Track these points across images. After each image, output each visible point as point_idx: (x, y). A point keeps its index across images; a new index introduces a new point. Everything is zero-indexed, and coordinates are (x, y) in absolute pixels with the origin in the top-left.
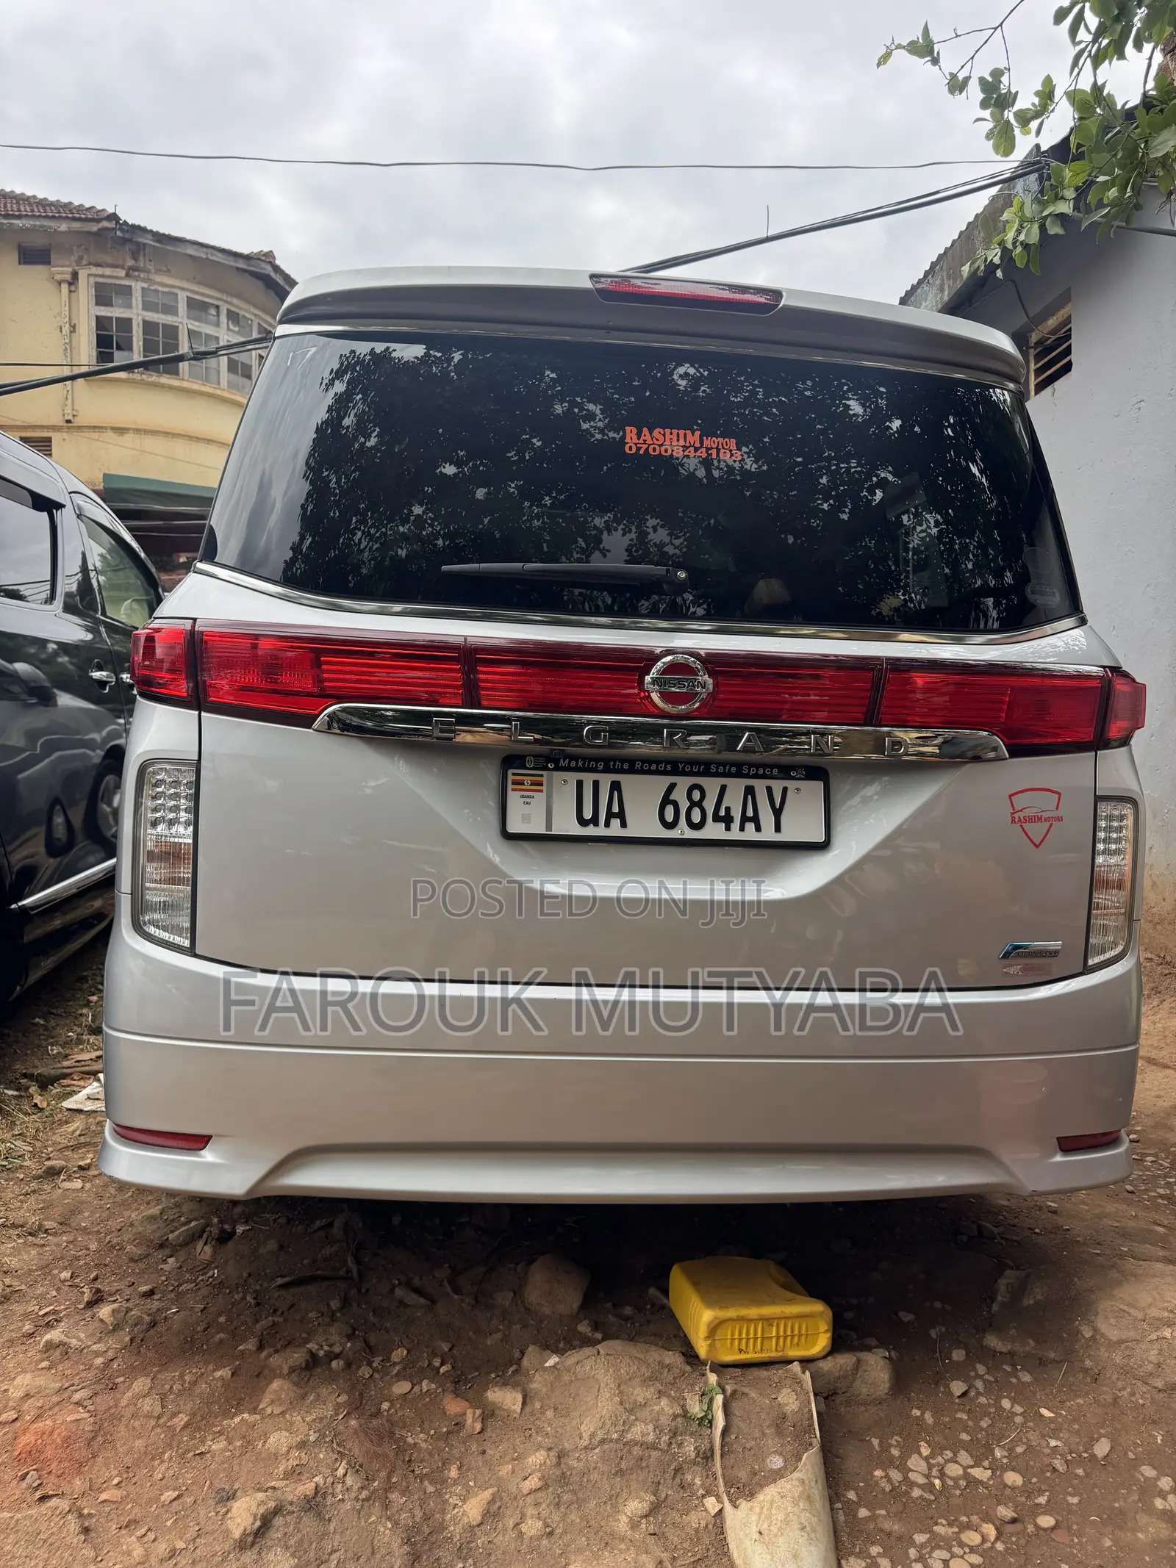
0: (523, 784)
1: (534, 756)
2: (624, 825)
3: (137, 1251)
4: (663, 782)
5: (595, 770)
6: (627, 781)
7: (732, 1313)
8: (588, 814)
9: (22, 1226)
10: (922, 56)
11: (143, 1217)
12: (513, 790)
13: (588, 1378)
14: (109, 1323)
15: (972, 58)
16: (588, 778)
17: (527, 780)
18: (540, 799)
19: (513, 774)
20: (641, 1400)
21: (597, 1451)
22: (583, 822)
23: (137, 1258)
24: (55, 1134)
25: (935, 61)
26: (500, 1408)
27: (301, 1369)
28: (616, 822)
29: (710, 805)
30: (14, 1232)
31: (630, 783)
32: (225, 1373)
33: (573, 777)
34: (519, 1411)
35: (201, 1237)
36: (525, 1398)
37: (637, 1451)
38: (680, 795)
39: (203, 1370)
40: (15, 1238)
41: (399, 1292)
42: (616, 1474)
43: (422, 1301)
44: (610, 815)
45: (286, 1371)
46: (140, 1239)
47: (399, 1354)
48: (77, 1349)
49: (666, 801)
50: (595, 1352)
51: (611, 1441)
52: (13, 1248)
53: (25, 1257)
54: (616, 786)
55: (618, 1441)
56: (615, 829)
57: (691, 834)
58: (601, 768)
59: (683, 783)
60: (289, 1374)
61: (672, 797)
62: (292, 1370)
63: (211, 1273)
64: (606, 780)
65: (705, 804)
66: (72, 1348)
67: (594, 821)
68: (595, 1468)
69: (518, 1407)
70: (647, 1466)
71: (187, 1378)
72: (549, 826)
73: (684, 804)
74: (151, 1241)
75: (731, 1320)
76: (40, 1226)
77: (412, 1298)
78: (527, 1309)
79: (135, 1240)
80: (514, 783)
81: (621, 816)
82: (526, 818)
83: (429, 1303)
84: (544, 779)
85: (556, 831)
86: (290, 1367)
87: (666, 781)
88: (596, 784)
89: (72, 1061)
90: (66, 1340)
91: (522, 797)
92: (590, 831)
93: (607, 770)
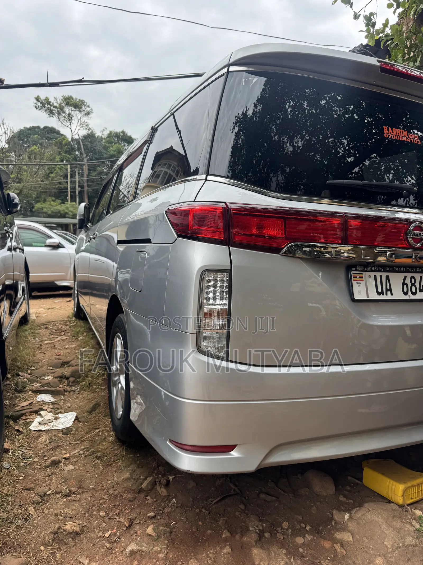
0: (357, 278)
1: (360, 265)
2: (392, 294)
3: (130, 496)
4: (402, 275)
5: (380, 271)
6: (391, 275)
7: (409, 484)
8: (380, 290)
9: (61, 492)
10: (346, 4)
11: (123, 479)
12: (354, 280)
13: (371, 521)
14: (155, 536)
15: (365, 7)
16: (378, 275)
17: (358, 276)
18: (363, 283)
19: (353, 273)
20: (399, 527)
21: (396, 552)
22: (379, 294)
23: (132, 500)
24: (37, 443)
25: (351, 6)
26: (344, 541)
27: (258, 541)
28: (389, 293)
29: (417, 284)
30: (59, 496)
31: (392, 276)
32: (227, 550)
33: (373, 274)
34: (352, 540)
35: (156, 484)
36: (352, 534)
37: (411, 548)
38: (407, 281)
39: (215, 551)
40: (60, 498)
41: (262, 496)
42: (408, 561)
43: (274, 498)
44: (387, 290)
45: (254, 544)
46: (129, 490)
47: (285, 525)
48: (147, 552)
49: (404, 284)
50: (367, 510)
51: (400, 547)
52: (63, 504)
53: (74, 508)
54: (387, 278)
55: (403, 546)
56: (389, 297)
57: (413, 297)
58: (382, 270)
59: (409, 275)
60: (256, 544)
61: (405, 282)
62: (256, 542)
63: (172, 502)
64: (384, 275)
65: (416, 284)
66: (144, 552)
67: (382, 293)
68: (399, 559)
69: (351, 539)
70: (416, 554)
71: (210, 555)
72: (368, 296)
73: (410, 285)
74: (134, 490)
75: (409, 487)
76: (70, 491)
77: (269, 498)
78: (316, 494)
79: (125, 491)
80: (354, 277)
81: (390, 290)
82: (360, 293)
83: (277, 499)
84: (363, 275)
85: (370, 298)
86: (255, 541)
87: (403, 275)
88: (381, 277)
89: (19, 407)
90: (140, 548)
91: (357, 283)
92: (381, 297)
93: (385, 271)
